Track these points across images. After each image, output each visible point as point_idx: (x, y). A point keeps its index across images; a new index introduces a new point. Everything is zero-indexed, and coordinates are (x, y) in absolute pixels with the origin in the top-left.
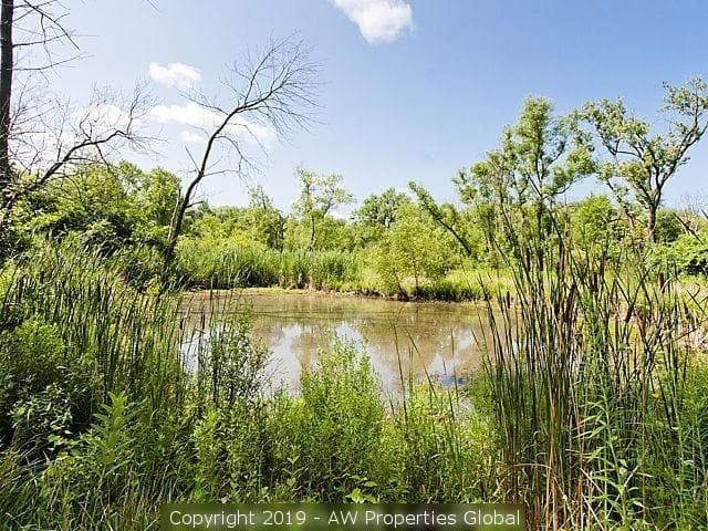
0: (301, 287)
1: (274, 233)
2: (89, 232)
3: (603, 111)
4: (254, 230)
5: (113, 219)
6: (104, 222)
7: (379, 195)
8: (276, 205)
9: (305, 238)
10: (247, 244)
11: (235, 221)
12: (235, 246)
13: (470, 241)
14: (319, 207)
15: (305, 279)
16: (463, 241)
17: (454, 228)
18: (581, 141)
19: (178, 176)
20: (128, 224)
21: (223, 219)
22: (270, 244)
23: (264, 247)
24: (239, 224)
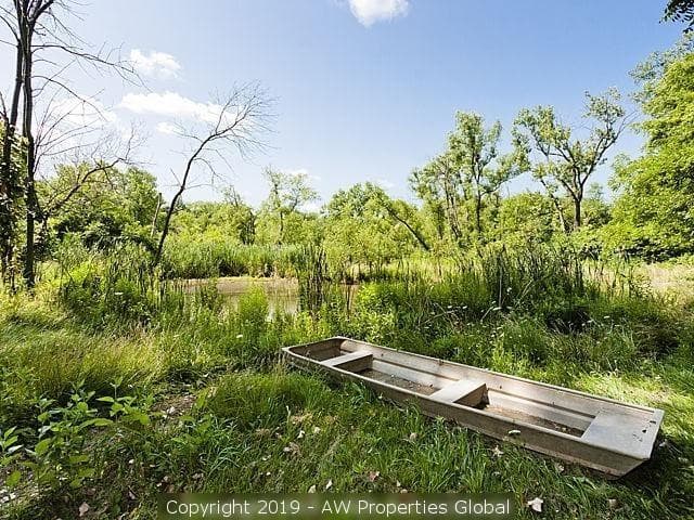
0: (267, 275)
1: (246, 228)
2: (87, 233)
3: (537, 116)
4: (228, 226)
5: (104, 220)
6: (99, 224)
7: (347, 190)
8: (248, 203)
9: (274, 233)
10: (222, 239)
11: (210, 217)
12: (210, 240)
13: (423, 233)
14: (286, 204)
15: (270, 269)
16: (417, 234)
17: (408, 222)
18: (519, 142)
19: (154, 176)
20: (118, 225)
21: (197, 214)
22: (242, 238)
23: (237, 241)
24: (212, 220)
